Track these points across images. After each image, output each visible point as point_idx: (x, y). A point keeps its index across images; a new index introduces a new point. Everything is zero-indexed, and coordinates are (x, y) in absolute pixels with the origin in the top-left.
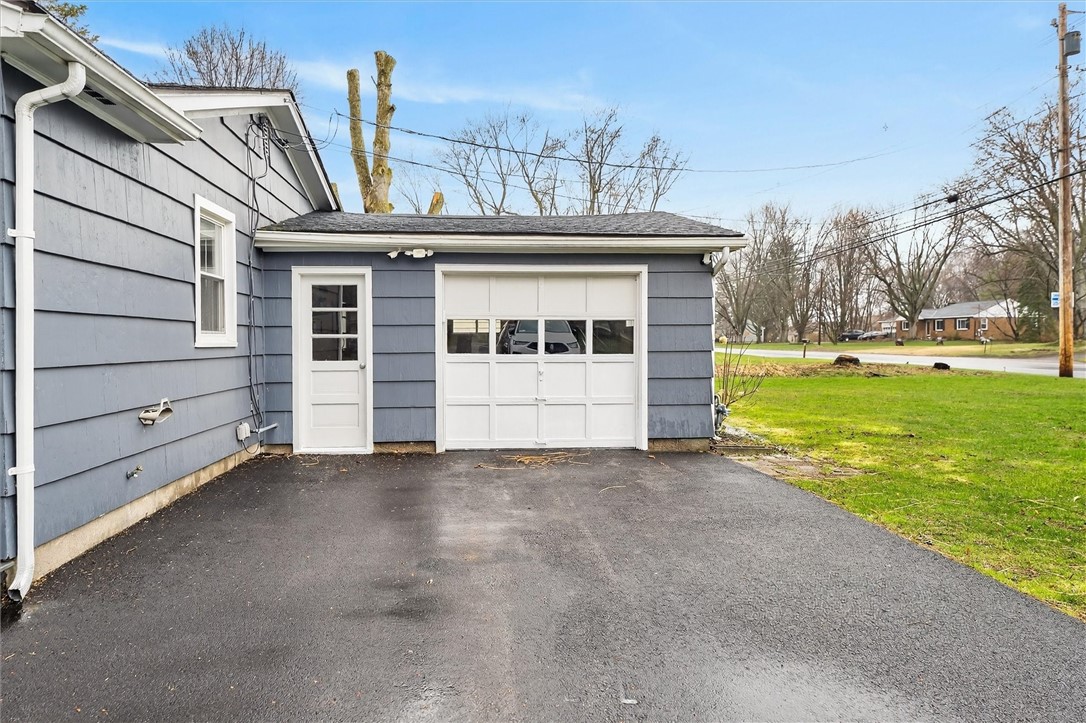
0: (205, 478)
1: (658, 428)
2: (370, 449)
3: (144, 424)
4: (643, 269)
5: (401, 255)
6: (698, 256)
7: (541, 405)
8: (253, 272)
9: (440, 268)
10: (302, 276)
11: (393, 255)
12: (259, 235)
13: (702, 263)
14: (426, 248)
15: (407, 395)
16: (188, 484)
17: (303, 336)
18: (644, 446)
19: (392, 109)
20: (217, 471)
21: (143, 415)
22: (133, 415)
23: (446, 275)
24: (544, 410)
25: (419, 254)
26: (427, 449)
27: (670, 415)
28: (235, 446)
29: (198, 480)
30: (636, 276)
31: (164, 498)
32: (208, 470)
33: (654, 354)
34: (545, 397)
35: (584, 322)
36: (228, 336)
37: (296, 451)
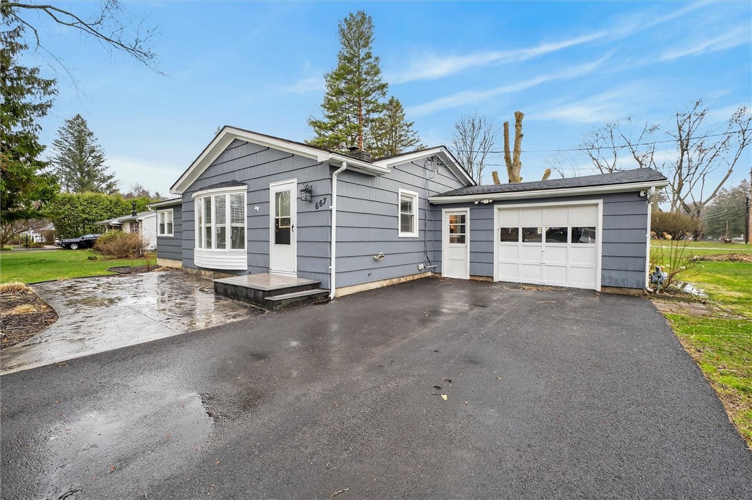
0: (403, 280)
1: (608, 281)
2: (468, 278)
3: (376, 260)
4: (600, 202)
5: (480, 202)
6: (636, 193)
7: (543, 265)
8: (427, 212)
9: (496, 207)
10: (446, 212)
11: (476, 203)
12: (429, 199)
13: (639, 196)
14: (489, 199)
15: (483, 258)
16: (395, 281)
17: (446, 235)
18: (599, 289)
19: (522, 135)
20: (409, 279)
21: (375, 257)
22: (372, 257)
23: (499, 209)
24: (544, 268)
25: (486, 202)
26: (490, 280)
27: (614, 275)
28: (418, 272)
29: (400, 280)
30: (597, 205)
31: (385, 283)
32: (404, 278)
33: (606, 244)
34: (546, 262)
35: (566, 228)
36: (415, 234)
37: (442, 276)
